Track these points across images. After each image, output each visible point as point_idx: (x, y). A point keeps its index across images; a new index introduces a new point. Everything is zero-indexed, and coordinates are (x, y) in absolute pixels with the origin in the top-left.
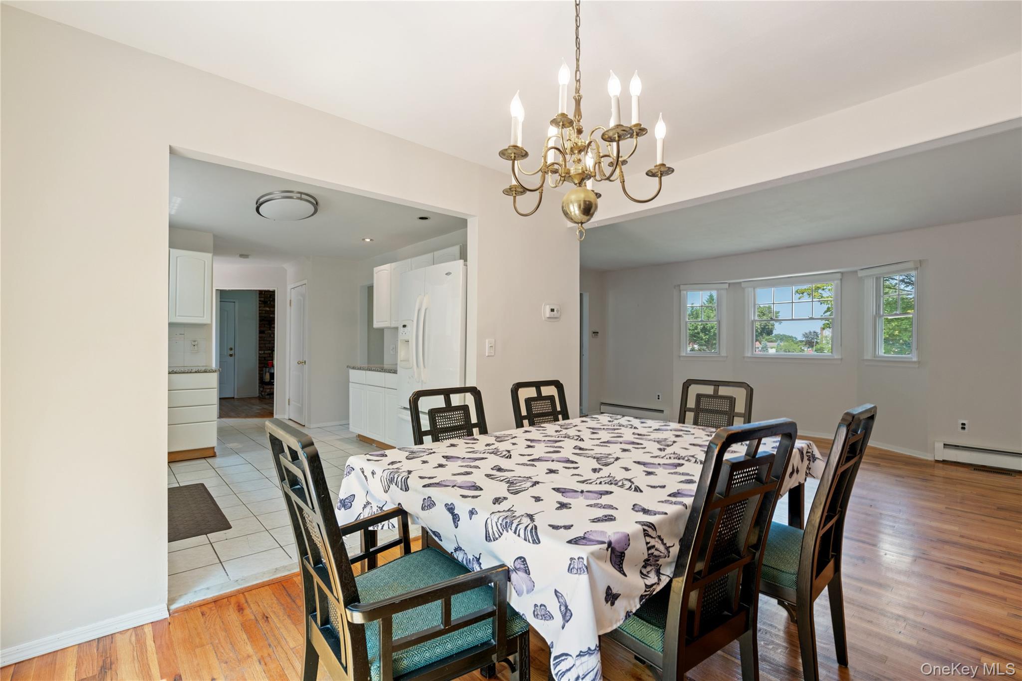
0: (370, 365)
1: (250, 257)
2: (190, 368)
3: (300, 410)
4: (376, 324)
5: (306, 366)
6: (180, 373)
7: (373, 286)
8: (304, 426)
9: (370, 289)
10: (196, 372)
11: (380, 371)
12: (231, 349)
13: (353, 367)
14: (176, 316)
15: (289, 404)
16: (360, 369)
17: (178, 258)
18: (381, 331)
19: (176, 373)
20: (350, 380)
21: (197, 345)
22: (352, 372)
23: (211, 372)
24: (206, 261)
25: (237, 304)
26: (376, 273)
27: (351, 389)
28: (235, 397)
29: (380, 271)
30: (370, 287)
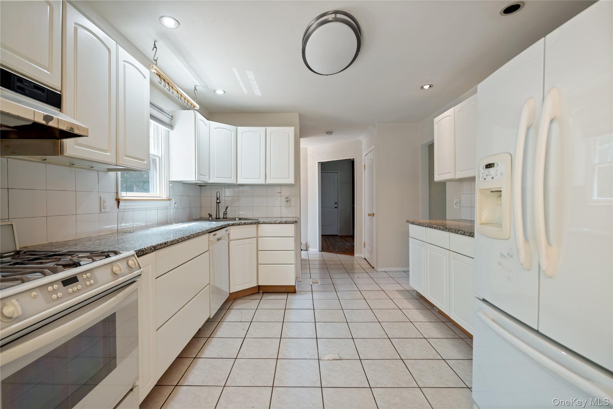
0: (431, 221)
1: (333, 133)
2: (275, 219)
3: (371, 252)
4: (437, 178)
5: (374, 218)
6: (268, 223)
7: (433, 144)
8: (374, 268)
9: (431, 147)
10: (279, 223)
11: (443, 230)
12: (336, 203)
13: (413, 222)
14: (271, 179)
15: (364, 247)
16: (419, 224)
17: (272, 134)
18: (443, 184)
19: (266, 223)
20: (410, 235)
21: (289, 200)
22: (411, 226)
23: (290, 223)
24: (290, 133)
25: (339, 173)
26: (437, 124)
27: (411, 244)
28: (339, 235)
29: (440, 120)
30: (431, 145)
